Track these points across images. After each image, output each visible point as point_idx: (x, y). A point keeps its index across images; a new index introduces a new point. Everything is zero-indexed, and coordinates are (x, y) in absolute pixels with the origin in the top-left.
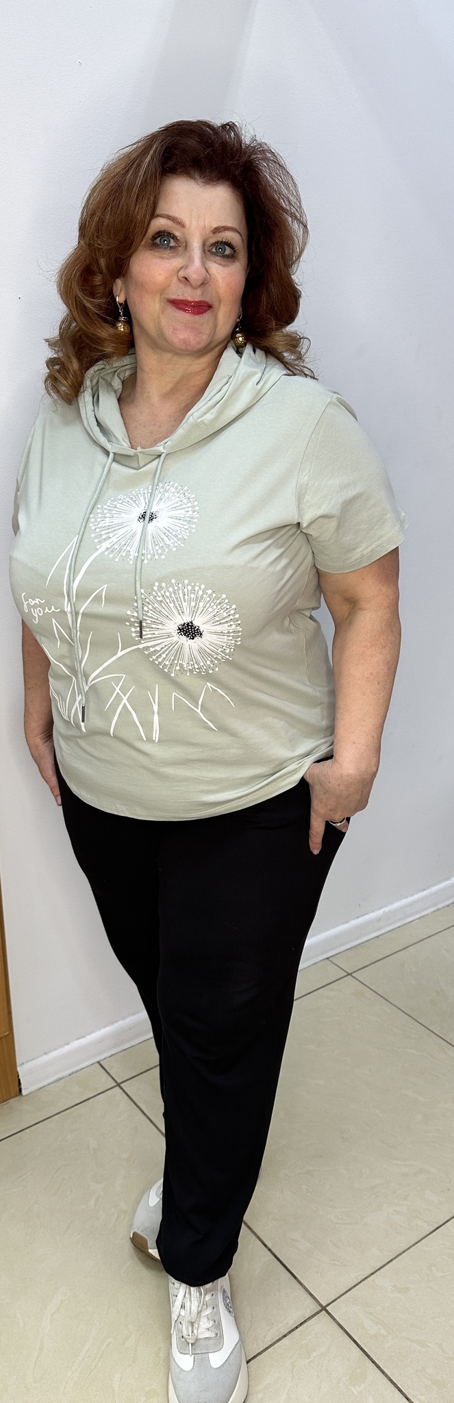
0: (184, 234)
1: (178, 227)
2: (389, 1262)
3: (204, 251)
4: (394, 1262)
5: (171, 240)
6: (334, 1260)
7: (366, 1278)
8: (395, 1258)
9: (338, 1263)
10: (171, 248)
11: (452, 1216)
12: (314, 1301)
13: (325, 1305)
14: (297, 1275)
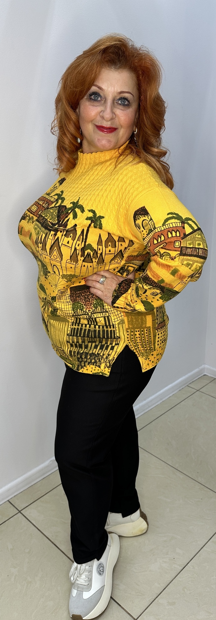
0: (105, 95)
1: (102, 91)
5: (99, 97)
6: (137, 593)
8: (166, 587)
9: (140, 594)
10: (98, 101)
11: (190, 560)
12: (131, 617)
13: (136, 618)
14: (121, 605)
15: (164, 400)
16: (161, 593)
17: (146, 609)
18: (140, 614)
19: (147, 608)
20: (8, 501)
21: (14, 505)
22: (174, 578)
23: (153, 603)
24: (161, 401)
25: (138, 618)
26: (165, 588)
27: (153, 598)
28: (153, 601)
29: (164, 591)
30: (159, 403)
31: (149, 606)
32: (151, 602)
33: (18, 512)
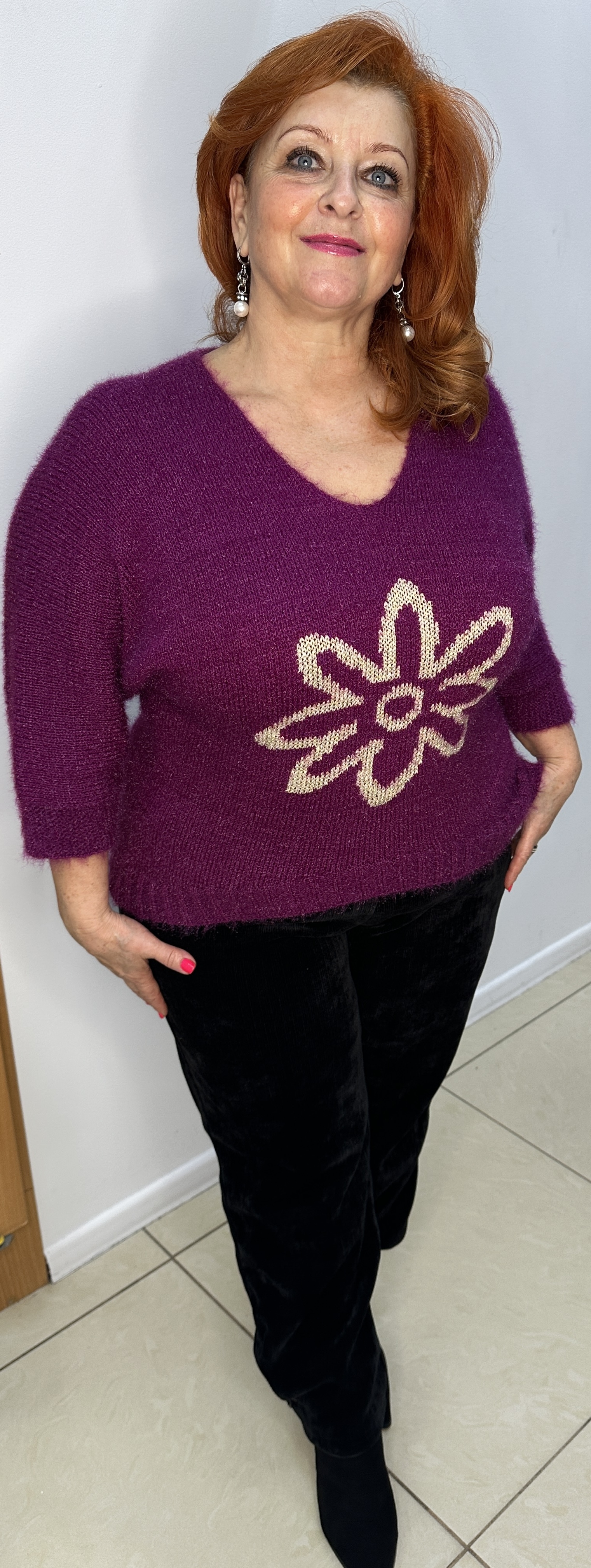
0: (331, 152)
1: (322, 141)
2: (537, 1474)
3: (356, 175)
4: (543, 1473)
5: (314, 161)
6: (469, 1478)
7: (513, 1499)
8: (544, 1468)
9: (475, 1482)
10: (312, 170)
12: (454, 1539)
13: (467, 1543)
14: (429, 1506)
15: (530, 985)
16: (530, 1482)
17: (492, 1522)
18: (478, 1532)
19: (495, 1519)
20: (144, 1229)
21: (159, 1240)
22: (564, 1447)
23: (510, 1506)
25: (472, 1542)
26: (540, 1471)
27: (511, 1492)
28: (511, 1502)
29: (538, 1478)
30: (518, 993)
31: (500, 1513)
32: (505, 1505)
33: (167, 1258)
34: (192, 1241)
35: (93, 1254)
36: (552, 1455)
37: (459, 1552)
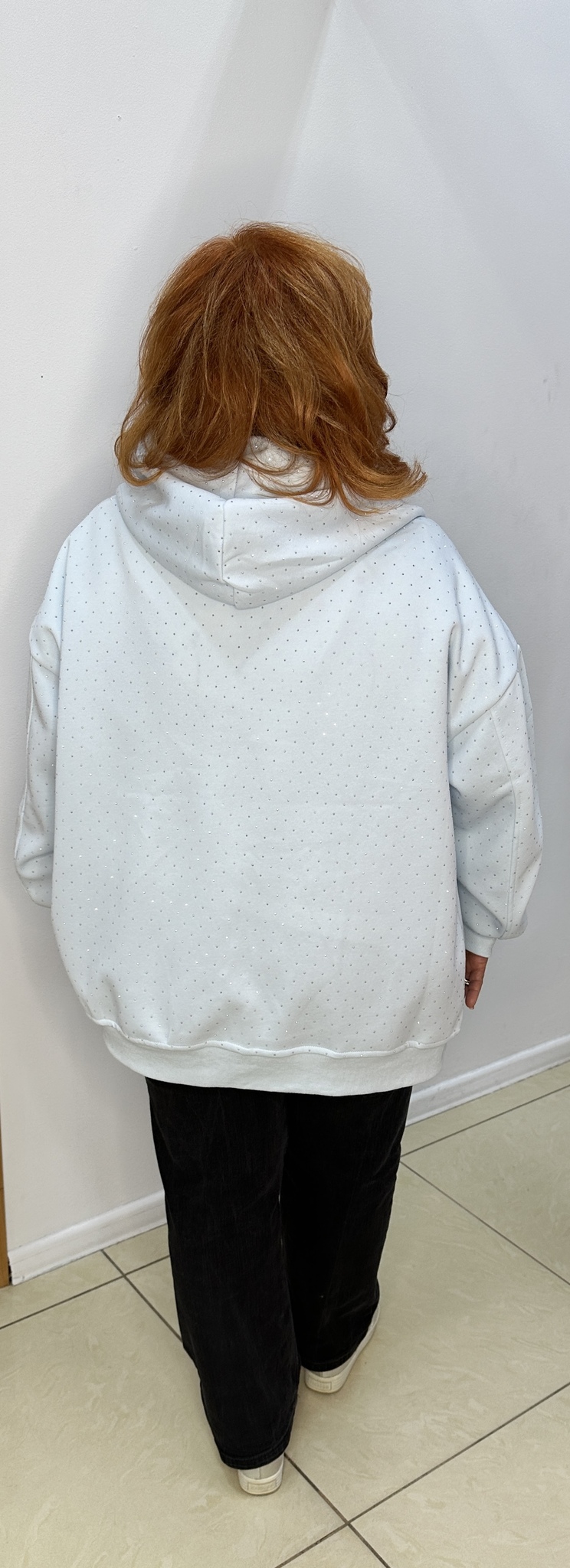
2: (424, 1475)
4: (429, 1476)
6: (360, 1472)
7: (397, 1492)
8: (429, 1472)
11: (497, 1427)
12: (337, 1515)
13: (348, 1520)
14: (318, 1488)
15: (503, 1084)
16: (415, 1481)
17: (374, 1506)
18: (359, 1513)
19: (377, 1504)
20: (102, 1250)
21: (114, 1260)
22: (453, 1457)
23: (394, 1497)
24: (497, 1087)
25: (353, 1520)
26: (426, 1474)
27: (396, 1487)
28: (394, 1494)
29: (424, 1478)
30: (492, 1089)
31: (383, 1501)
32: (389, 1495)
33: (120, 1275)
34: (145, 1264)
35: (56, 1264)
36: (441, 1462)
37: (340, 1526)
